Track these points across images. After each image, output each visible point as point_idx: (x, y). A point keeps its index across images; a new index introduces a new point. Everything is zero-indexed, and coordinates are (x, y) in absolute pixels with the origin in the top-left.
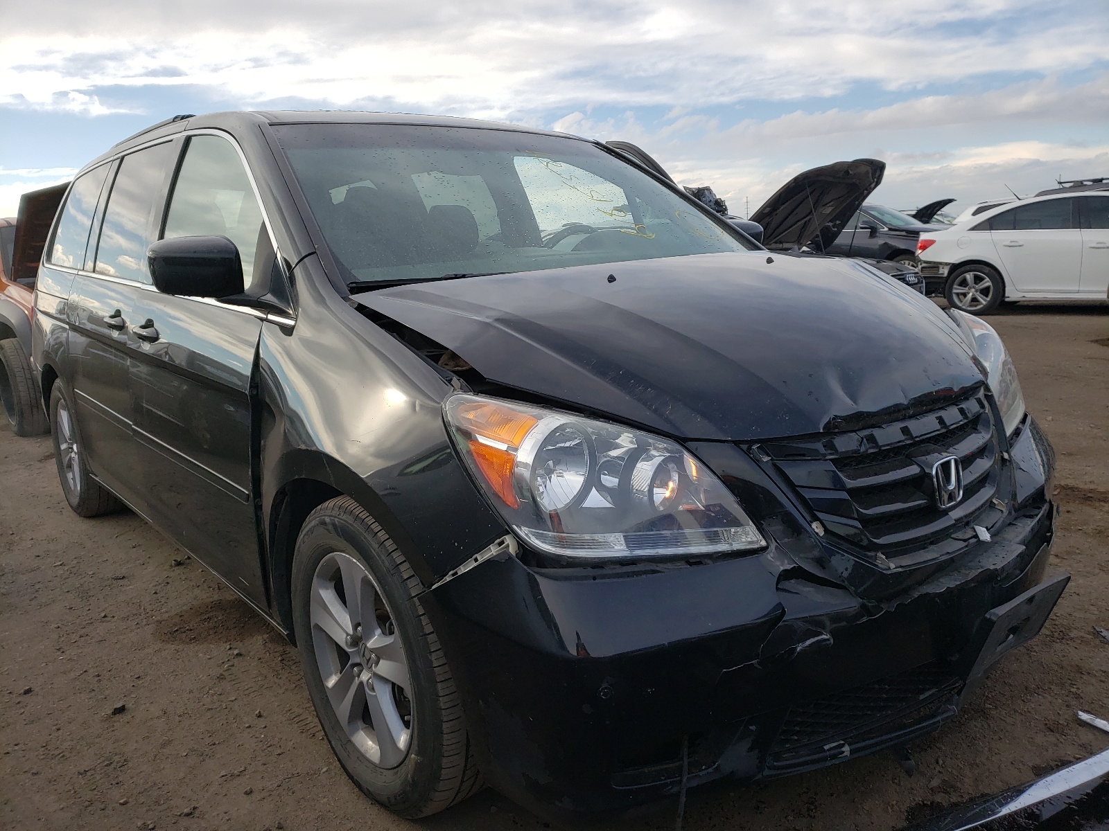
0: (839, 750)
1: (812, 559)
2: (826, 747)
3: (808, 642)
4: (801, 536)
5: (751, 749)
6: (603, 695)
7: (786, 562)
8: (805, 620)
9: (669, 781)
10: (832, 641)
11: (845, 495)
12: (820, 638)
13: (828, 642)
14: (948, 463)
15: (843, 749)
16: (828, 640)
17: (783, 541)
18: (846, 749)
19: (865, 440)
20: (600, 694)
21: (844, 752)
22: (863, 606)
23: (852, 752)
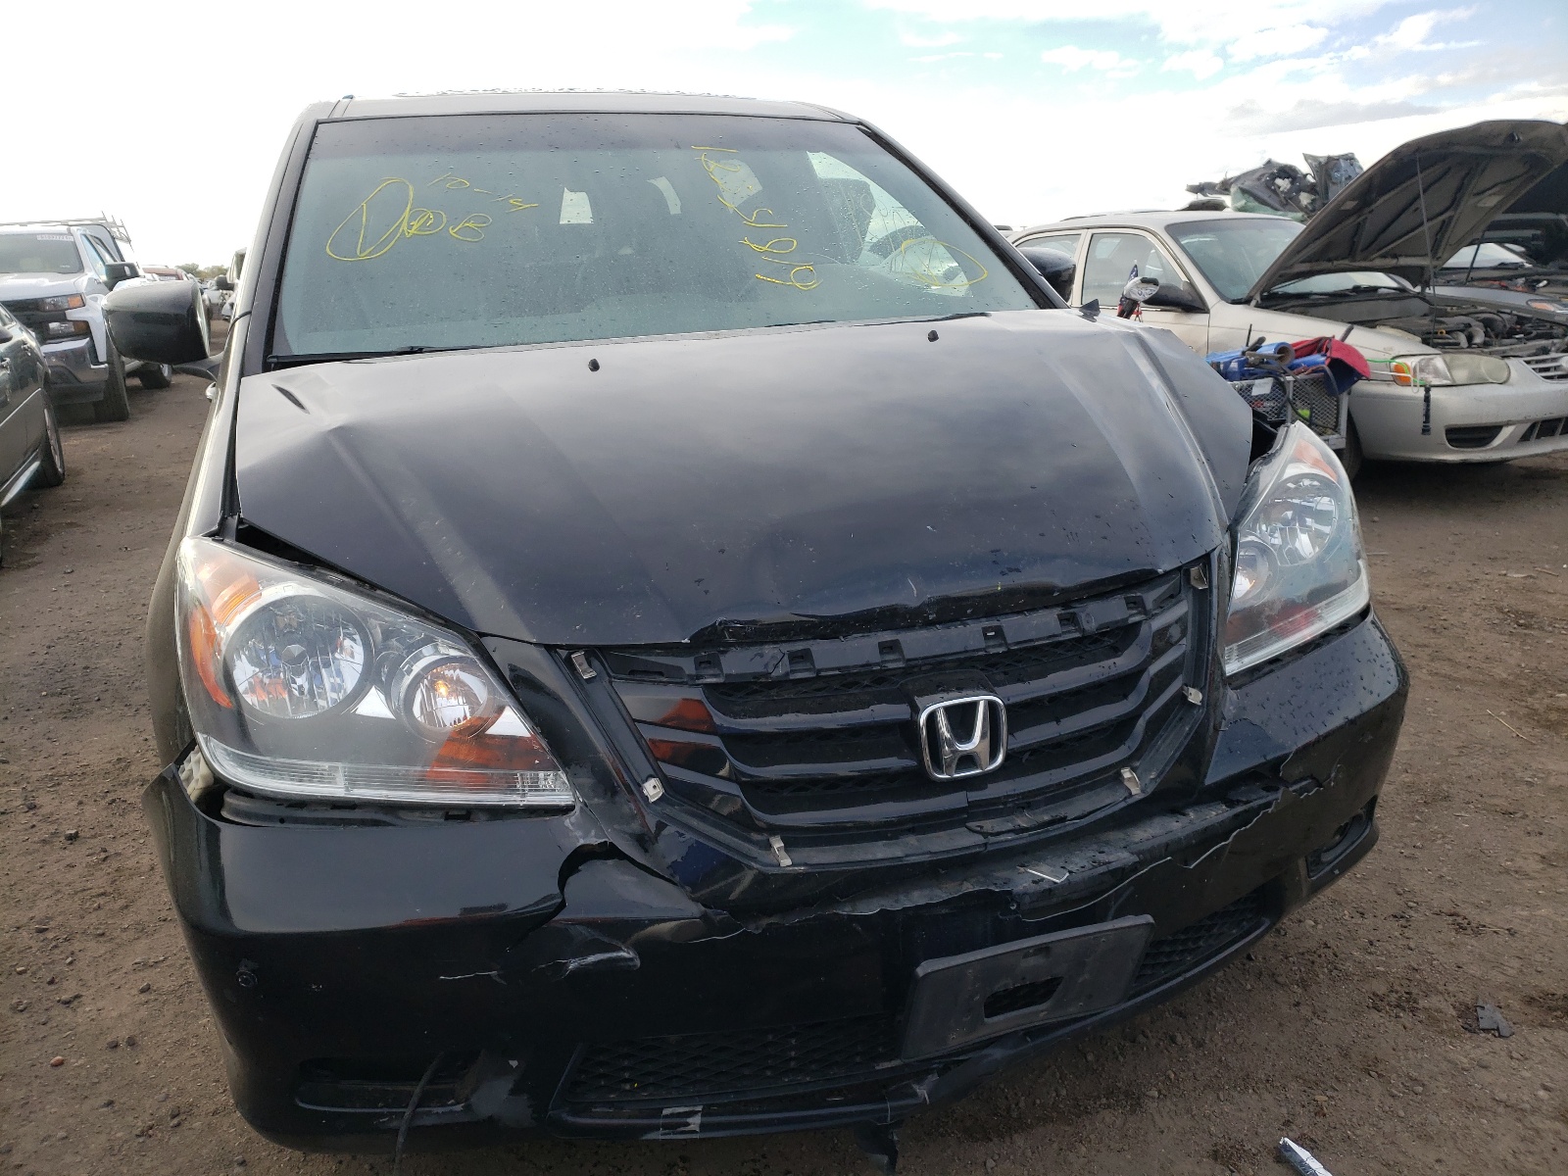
0: (682, 1120)
1: (631, 835)
2: (666, 1112)
3: (591, 959)
4: (617, 799)
5: (513, 1092)
6: (241, 982)
7: (593, 833)
8: (590, 924)
9: (386, 1110)
10: (638, 962)
11: (715, 742)
12: (614, 955)
13: (631, 964)
14: (975, 704)
15: (690, 1120)
16: (631, 959)
17: (592, 802)
18: (695, 1122)
19: (786, 657)
20: (237, 980)
21: (689, 1124)
22: (704, 917)
23: (702, 1126)
